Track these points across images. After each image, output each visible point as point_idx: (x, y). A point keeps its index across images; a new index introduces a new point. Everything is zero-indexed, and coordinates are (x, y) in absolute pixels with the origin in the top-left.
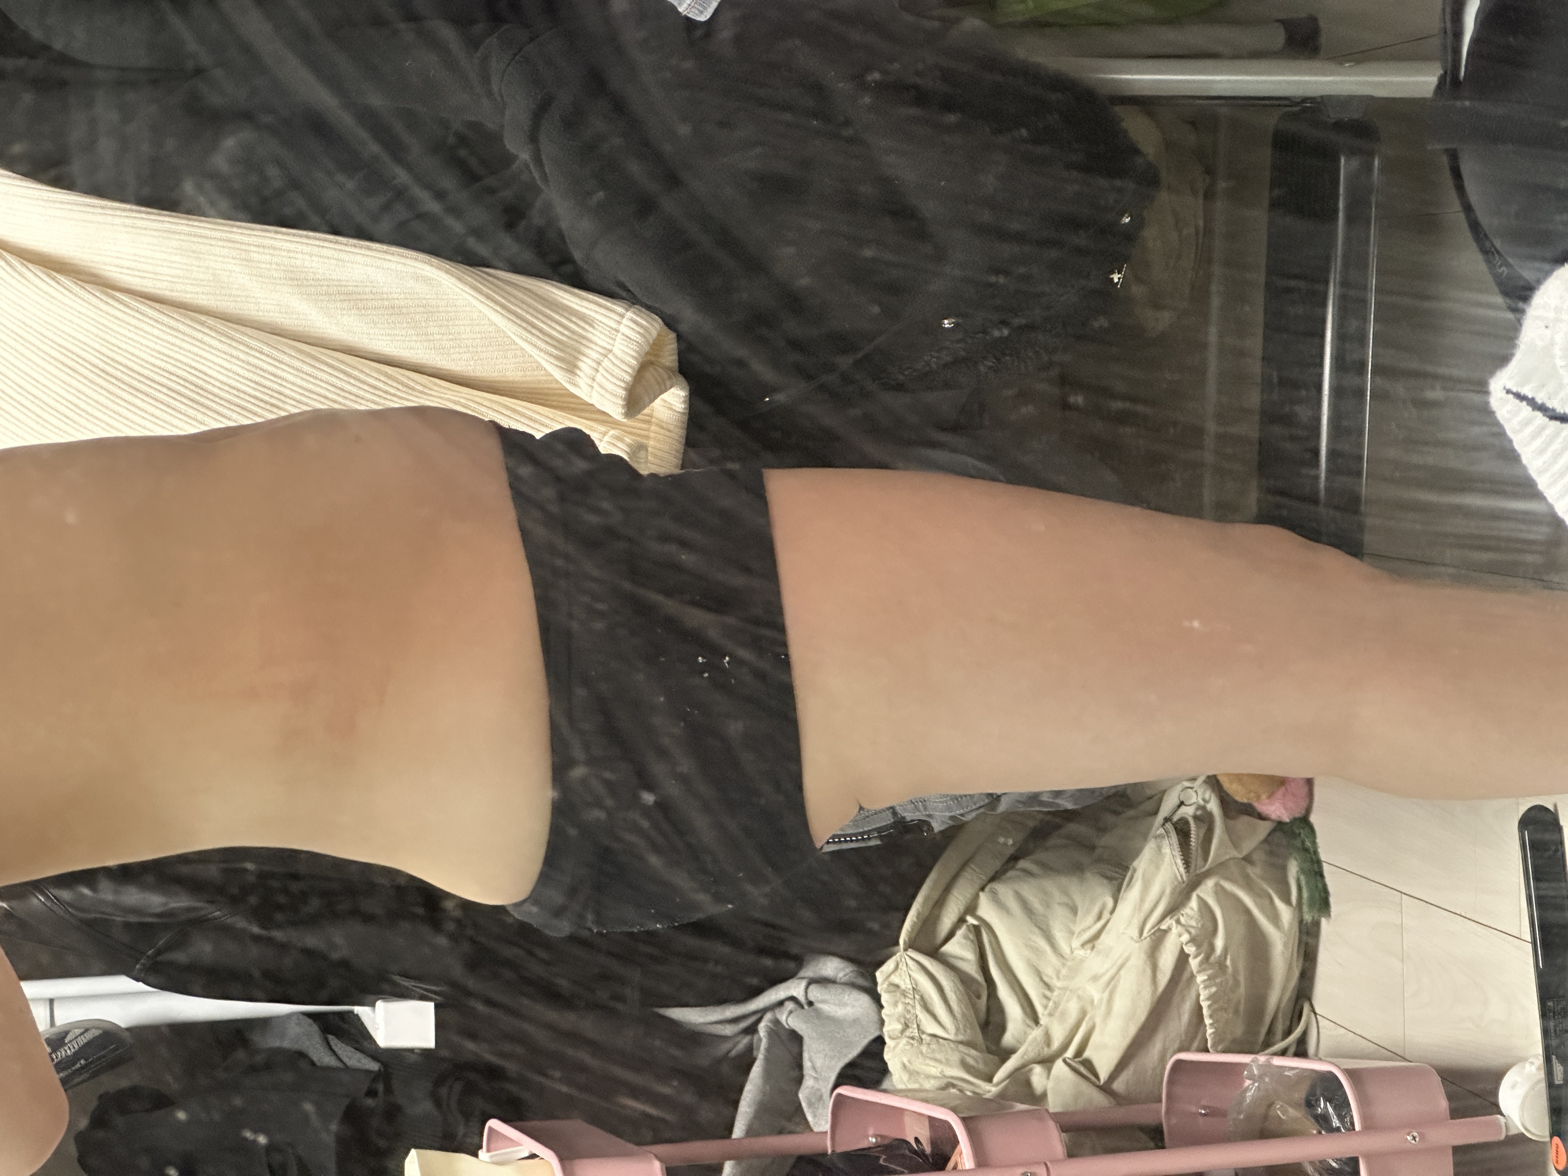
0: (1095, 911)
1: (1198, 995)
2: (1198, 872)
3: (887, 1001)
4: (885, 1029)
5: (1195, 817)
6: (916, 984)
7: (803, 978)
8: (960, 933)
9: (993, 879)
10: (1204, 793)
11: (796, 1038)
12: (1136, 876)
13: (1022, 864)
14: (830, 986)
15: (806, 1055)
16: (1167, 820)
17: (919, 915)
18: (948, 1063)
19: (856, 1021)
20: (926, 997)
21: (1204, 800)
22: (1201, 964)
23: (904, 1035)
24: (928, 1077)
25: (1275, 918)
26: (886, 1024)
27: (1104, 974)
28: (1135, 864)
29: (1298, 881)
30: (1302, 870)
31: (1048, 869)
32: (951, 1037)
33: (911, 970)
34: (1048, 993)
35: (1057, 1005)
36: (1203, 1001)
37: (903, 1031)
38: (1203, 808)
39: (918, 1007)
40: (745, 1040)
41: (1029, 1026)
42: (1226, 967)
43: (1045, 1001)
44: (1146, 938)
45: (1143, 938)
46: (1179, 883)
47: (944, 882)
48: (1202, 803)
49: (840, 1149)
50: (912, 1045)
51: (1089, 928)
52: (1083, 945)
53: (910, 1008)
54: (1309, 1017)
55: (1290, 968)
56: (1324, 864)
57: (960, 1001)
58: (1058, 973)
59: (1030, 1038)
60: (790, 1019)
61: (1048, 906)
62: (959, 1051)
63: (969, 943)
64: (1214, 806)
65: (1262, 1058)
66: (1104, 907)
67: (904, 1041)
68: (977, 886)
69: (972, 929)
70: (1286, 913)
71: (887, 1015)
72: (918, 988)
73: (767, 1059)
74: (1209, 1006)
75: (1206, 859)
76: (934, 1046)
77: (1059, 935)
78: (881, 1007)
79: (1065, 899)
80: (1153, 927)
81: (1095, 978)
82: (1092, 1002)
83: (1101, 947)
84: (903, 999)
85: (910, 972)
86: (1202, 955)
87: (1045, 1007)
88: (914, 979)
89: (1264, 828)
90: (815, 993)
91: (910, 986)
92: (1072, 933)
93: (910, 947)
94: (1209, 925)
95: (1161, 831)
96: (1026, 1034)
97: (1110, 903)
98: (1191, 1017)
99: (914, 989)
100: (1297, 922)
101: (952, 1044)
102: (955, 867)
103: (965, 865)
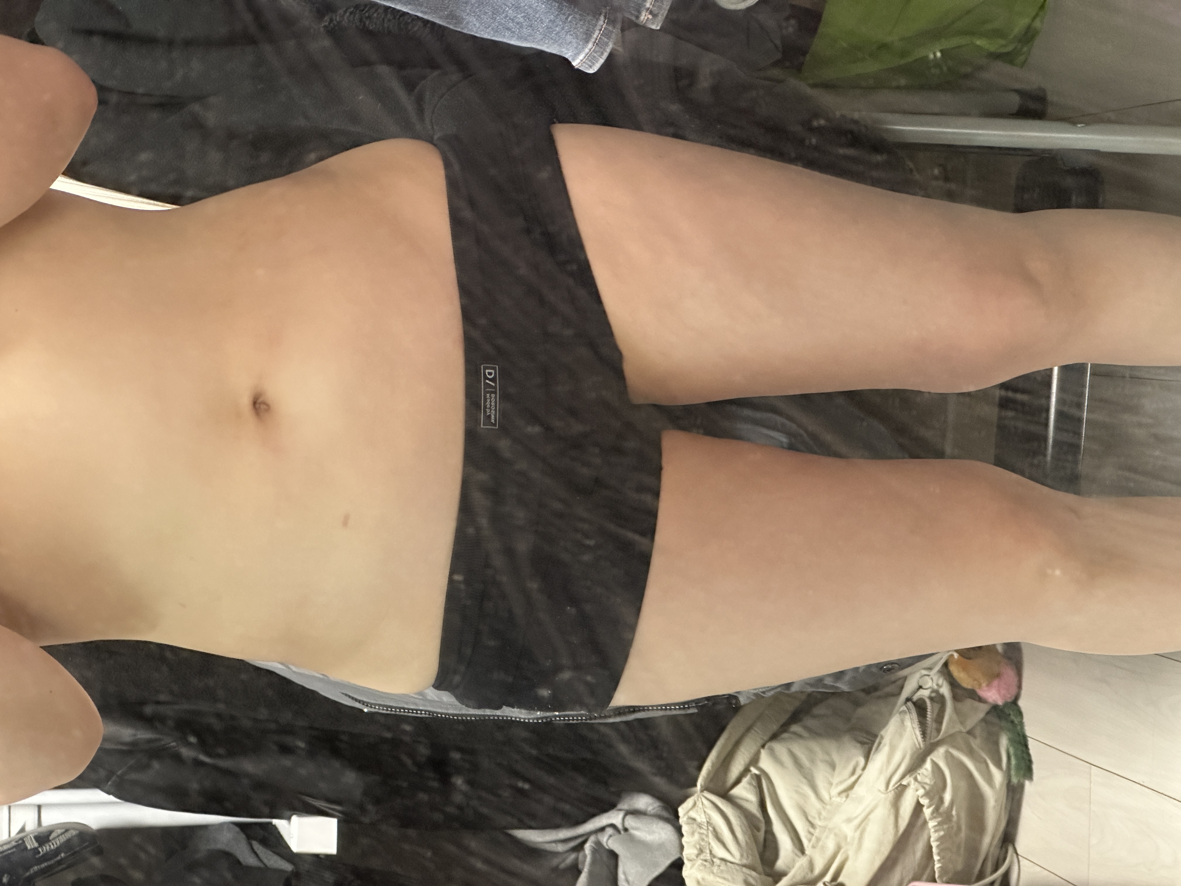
0: (850, 768)
1: (930, 837)
2: (932, 741)
3: (686, 831)
4: (684, 853)
5: (931, 699)
6: (710, 819)
7: (620, 810)
8: (745, 780)
9: (774, 737)
10: (938, 680)
11: (614, 856)
12: (883, 742)
13: (795, 728)
14: (642, 816)
15: (621, 871)
16: (908, 700)
17: (713, 764)
18: (733, 881)
19: (661, 846)
20: (719, 831)
21: (938, 685)
22: (933, 813)
23: (699, 857)
25: (990, 780)
26: (685, 849)
27: (856, 818)
28: (883, 733)
29: (1008, 750)
30: (1011, 743)
31: (815, 734)
32: (737, 861)
33: (706, 807)
34: (811, 830)
35: (818, 840)
36: (934, 841)
37: (698, 856)
38: (937, 692)
39: (710, 835)
40: (573, 856)
41: (796, 855)
42: (952, 816)
43: (809, 836)
44: (890, 791)
45: (888, 791)
46: (917, 748)
47: (733, 740)
48: (936, 687)
50: (705, 866)
51: (845, 780)
52: (840, 794)
53: (704, 837)
54: (1012, 856)
55: (999, 820)
56: (1029, 739)
57: (743, 833)
58: (820, 814)
59: (798, 864)
60: (610, 842)
61: (813, 761)
62: (743, 872)
63: (752, 788)
64: (945, 690)
66: (857, 765)
67: (699, 862)
68: (759, 745)
69: (755, 777)
70: (998, 776)
71: (686, 842)
72: (711, 822)
73: (591, 874)
74: (938, 846)
75: (938, 730)
76: (723, 867)
77: (821, 785)
78: (681, 835)
79: (827, 758)
80: (896, 783)
81: (849, 820)
82: (846, 838)
83: (854, 796)
84: (698, 830)
85: (705, 809)
86: (934, 806)
87: (810, 841)
88: (708, 815)
89: (984, 708)
90: (630, 822)
91: (705, 820)
92: (831, 784)
93: (705, 790)
94: (940, 783)
95: (904, 708)
96: (794, 861)
97: (862, 761)
98: (922, 857)
99: (708, 822)
100: (1006, 782)
101: (737, 867)
102: (742, 730)
103: (748, 730)
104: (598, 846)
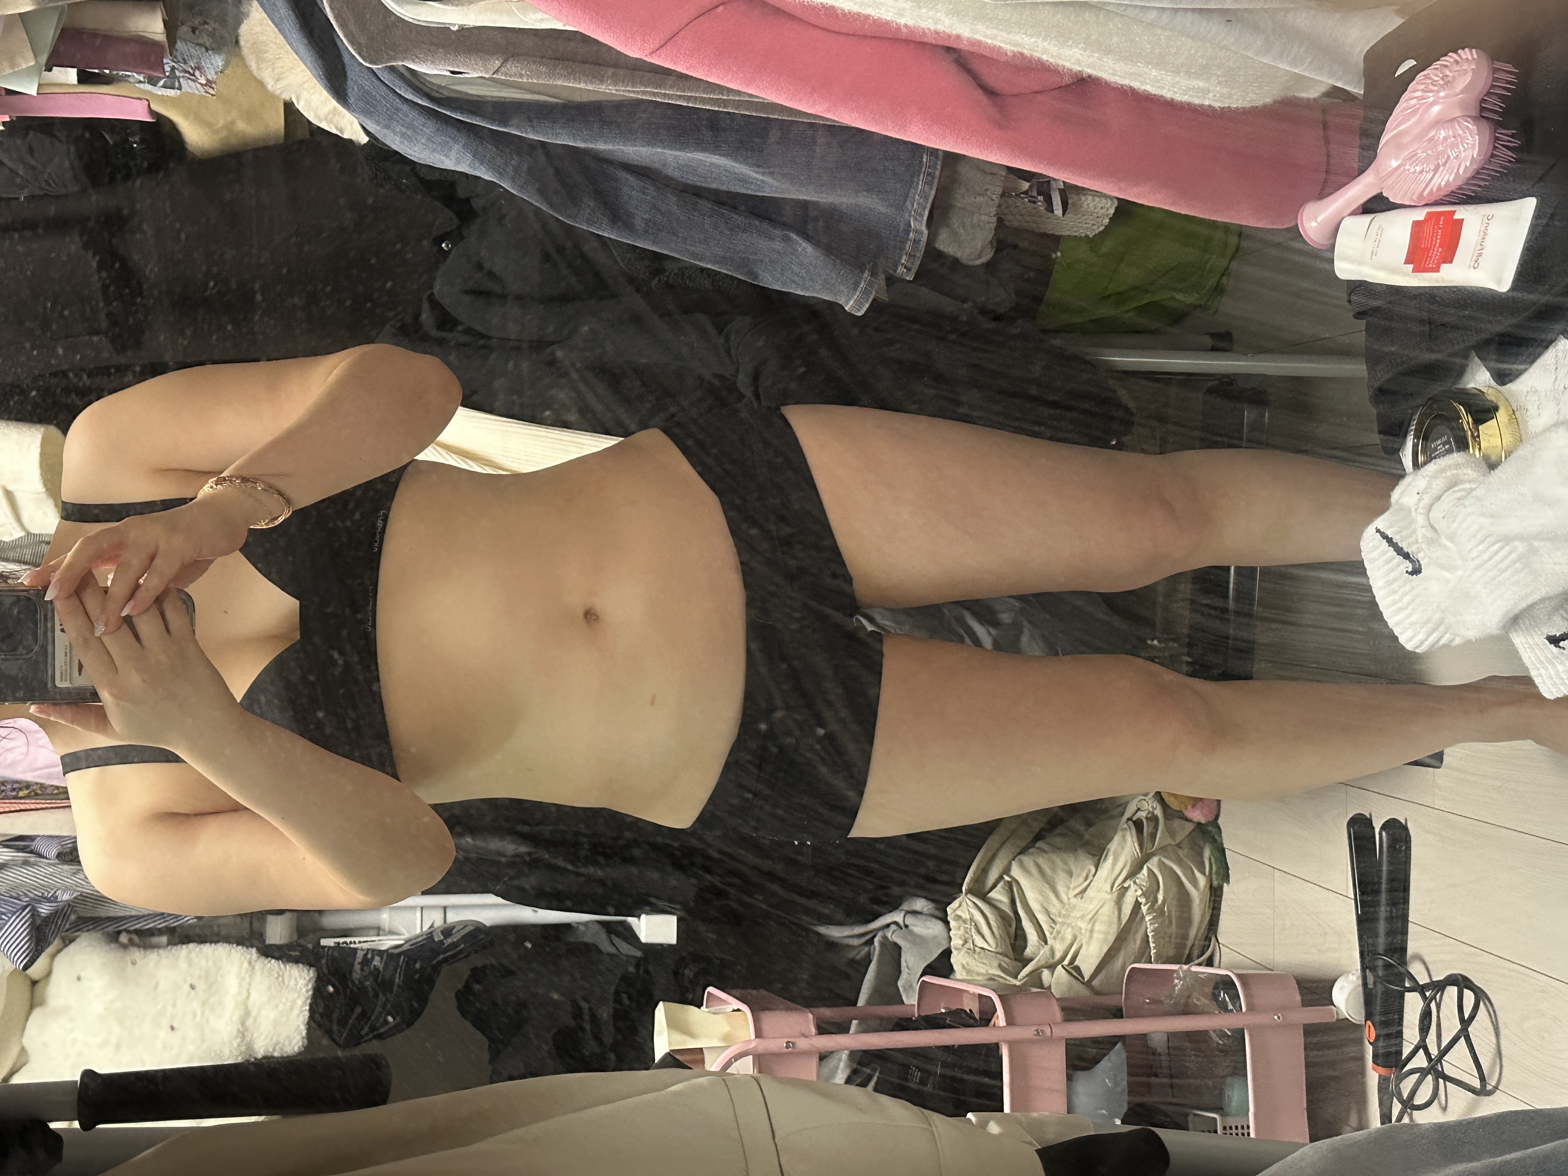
0: (1084, 874)
1: (1146, 929)
2: (1148, 852)
3: (953, 926)
4: (952, 944)
5: (1147, 818)
6: (972, 916)
7: (903, 910)
8: (999, 886)
9: (1022, 852)
10: (1153, 803)
11: (898, 948)
12: (1109, 854)
13: (1039, 844)
14: (919, 916)
15: (903, 960)
16: (1129, 819)
17: (975, 873)
18: (991, 966)
19: (935, 938)
20: (978, 924)
21: (1153, 807)
22: (1148, 909)
23: (964, 947)
24: (979, 974)
25: (1194, 882)
26: (953, 940)
27: (1088, 914)
28: (1109, 846)
29: (1210, 859)
30: (1212, 853)
31: (1057, 849)
32: (993, 950)
33: (969, 907)
34: (1053, 925)
35: (1058, 932)
36: (1150, 932)
37: (963, 945)
38: (1152, 813)
39: (973, 930)
40: (866, 949)
41: (1041, 945)
42: (1164, 912)
43: (1051, 930)
44: (1115, 892)
45: (1113, 892)
46: (1135, 858)
47: (989, 854)
48: (1151, 809)
49: (923, 1014)
50: (968, 953)
51: (1080, 885)
52: (1075, 896)
53: (968, 931)
54: (1215, 945)
55: (1203, 915)
56: (1226, 851)
57: (998, 928)
58: (1059, 913)
59: (1041, 952)
60: (893, 935)
61: (1054, 870)
62: (998, 959)
63: (1005, 892)
64: (1158, 812)
65: (1185, 967)
66: (1090, 871)
67: (965, 950)
68: (1011, 857)
69: (1008, 884)
70: (1202, 880)
71: (953, 935)
72: (974, 919)
73: (879, 961)
74: (1153, 936)
75: (1153, 844)
76: (982, 954)
77: (1061, 889)
78: (950, 930)
79: (1065, 867)
80: (1120, 885)
81: (1083, 916)
82: (1080, 930)
83: (1086, 897)
84: (963, 926)
85: (969, 909)
86: (1150, 904)
87: (1051, 933)
88: (971, 913)
89: (1190, 827)
90: (910, 920)
91: (968, 917)
92: (1069, 888)
93: (969, 893)
94: (1155, 887)
95: (1126, 826)
96: (1039, 950)
97: (1093, 870)
98: (1142, 942)
99: (971, 919)
100: (1208, 886)
101: (994, 954)
102: (997, 845)
103: (1003, 844)
104: (885, 942)
